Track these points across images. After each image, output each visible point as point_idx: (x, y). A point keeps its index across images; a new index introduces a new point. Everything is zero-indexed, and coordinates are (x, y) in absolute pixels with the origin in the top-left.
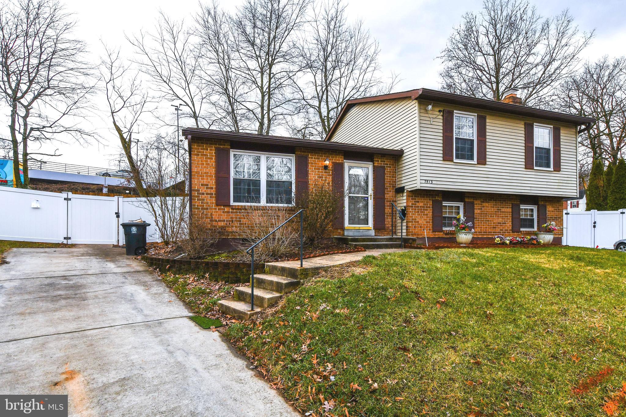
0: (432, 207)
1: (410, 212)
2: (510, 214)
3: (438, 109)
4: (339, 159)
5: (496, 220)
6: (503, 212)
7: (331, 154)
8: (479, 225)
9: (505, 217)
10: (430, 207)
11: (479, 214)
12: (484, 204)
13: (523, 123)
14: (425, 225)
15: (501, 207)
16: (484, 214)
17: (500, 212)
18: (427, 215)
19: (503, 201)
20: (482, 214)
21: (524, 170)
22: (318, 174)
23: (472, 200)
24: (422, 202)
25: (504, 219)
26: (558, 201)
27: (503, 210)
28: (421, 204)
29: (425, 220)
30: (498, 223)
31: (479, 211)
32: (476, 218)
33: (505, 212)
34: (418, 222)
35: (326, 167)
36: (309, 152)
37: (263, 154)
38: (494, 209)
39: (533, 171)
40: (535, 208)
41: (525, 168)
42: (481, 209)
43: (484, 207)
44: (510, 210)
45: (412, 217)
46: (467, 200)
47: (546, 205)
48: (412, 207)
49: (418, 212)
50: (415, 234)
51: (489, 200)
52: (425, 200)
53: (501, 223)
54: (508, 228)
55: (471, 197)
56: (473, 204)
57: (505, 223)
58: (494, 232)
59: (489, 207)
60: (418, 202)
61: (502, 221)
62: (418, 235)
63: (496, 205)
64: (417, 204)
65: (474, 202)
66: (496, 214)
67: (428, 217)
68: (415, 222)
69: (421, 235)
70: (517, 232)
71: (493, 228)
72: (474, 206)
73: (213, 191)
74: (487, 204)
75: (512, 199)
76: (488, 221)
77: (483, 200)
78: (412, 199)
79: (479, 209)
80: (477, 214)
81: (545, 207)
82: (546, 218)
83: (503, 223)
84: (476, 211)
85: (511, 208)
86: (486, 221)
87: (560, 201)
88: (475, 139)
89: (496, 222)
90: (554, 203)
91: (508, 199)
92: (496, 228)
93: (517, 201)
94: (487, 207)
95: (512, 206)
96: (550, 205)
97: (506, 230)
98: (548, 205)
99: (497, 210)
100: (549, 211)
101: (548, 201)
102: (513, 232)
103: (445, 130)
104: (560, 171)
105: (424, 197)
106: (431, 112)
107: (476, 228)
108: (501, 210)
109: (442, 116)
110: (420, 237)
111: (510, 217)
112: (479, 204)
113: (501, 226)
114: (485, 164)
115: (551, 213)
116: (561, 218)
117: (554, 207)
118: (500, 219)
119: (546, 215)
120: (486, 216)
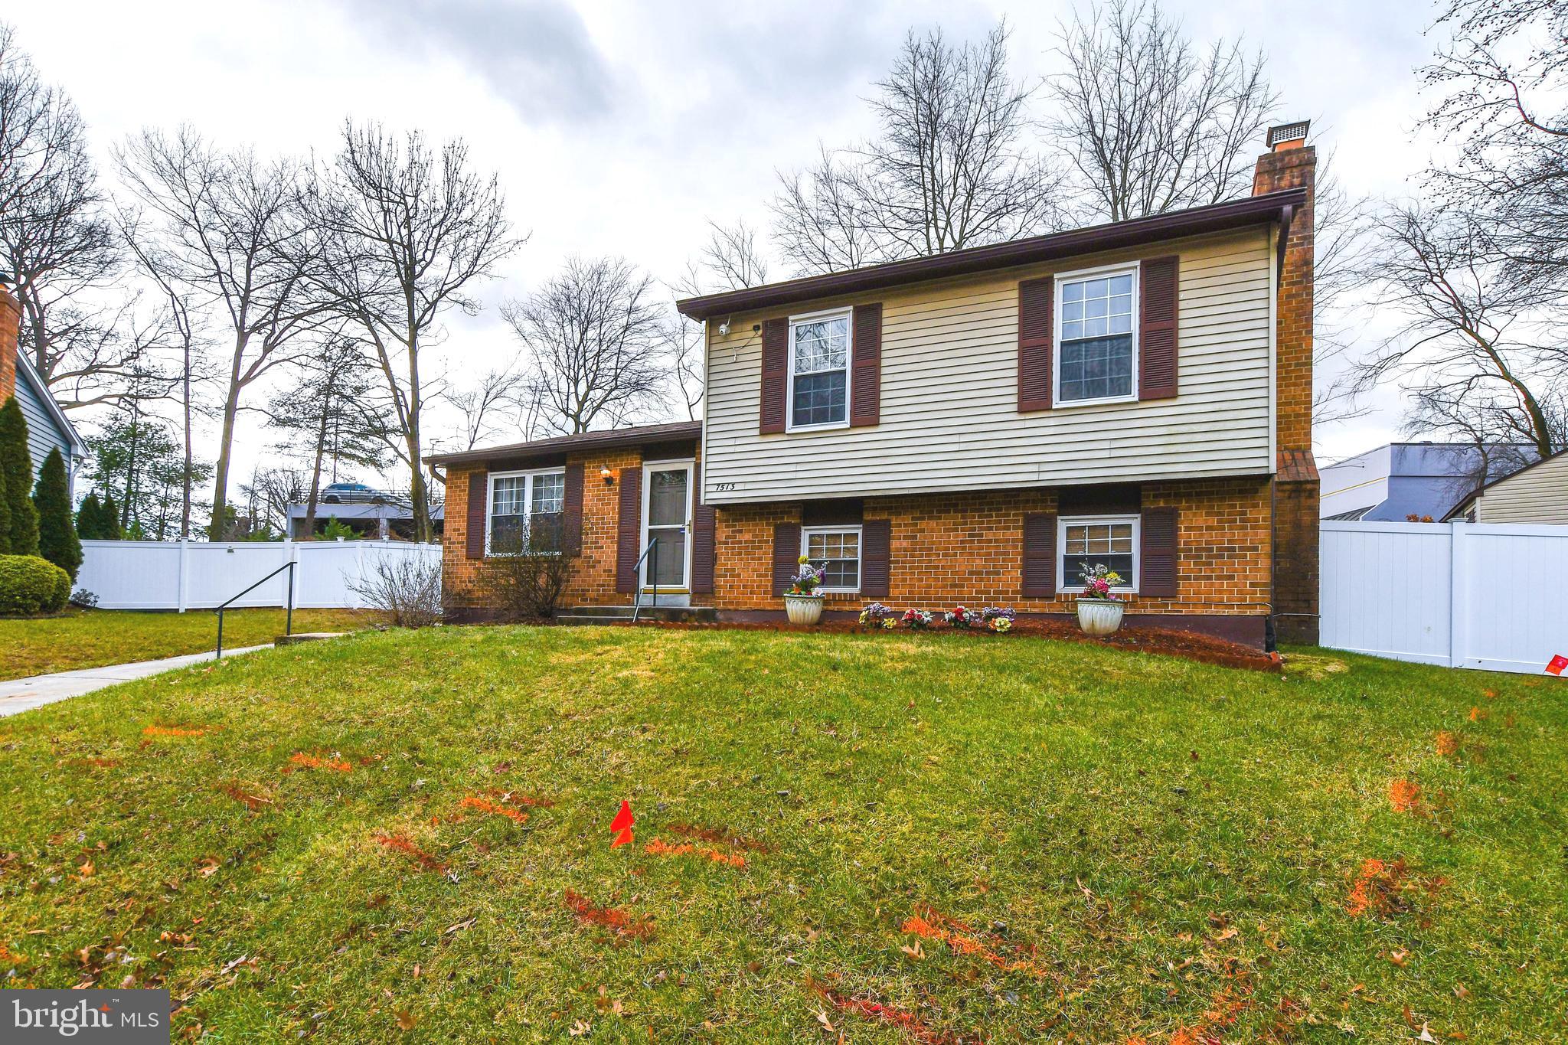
0: (775, 541)
1: (722, 554)
2: (1015, 547)
3: (750, 326)
4: (632, 462)
5: (963, 564)
6: (990, 541)
7: (618, 455)
8: (904, 580)
9: (996, 554)
10: (767, 542)
11: (905, 550)
12: (923, 524)
13: (1015, 284)
14: (754, 581)
15: (981, 529)
16: (921, 549)
17: (979, 542)
18: (760, 559)
19: (990, 510)
20: (914, 549)
21: (1016, 416)
22: (597, 495)
23: (885, 517)
24: (749, 531)
25: (994, 560)
27: (988, 535)
28: (748, 536)
29: (754, 570)
30: (971, 573)
31: (905, 544)
32: (898, 562)
33: (996, 541)
34: (739, 575)
35: (609, 481)
36: (586, 458)
37: (528, 473)
38: (957, 536)
39: (1052, 414)
40: (1135, 522)
41: (1019, 411)
42: (915, 537)
43: (922, 531)
44: (1019, 534)
45: (726, 565)
46: (868, 517)
47: (1176, 510)
48: (726, 543)
49: (740, 554)
50: (731, 603)
51: (939, 512)
52: (757, 525)
53: (981, 573)
54: (1009, 586)
55: (883, 509)
56: (887, 525)
57: (998, 573)
59: (937, 531)
60: (741, 531)
61: (984, 567)
62: (738, 604)
63: (965, 523)
64: (739, 536)
65: (889, 521)
66: (964, 548)
67: (762, 564)
68: (732, 576)
69: (745, 604)
70: (1040, 598)
71: (956, 586)
72: (891, 532)
73: (463, 538)
74: (933, 524)
75: (1026, 502)
76: (937, 567)
77: (921, 513)
78: (727, 526)
79: (905, 538)
80: (898, 550)
81: (1173, 516)
82: (1178, 550)
83: (987, 573)
84: (895, 544)
85: (1023, 527)
86: (927, 568)
87: (1256, 491)
88: (848, 368)
89: (963, 568)
90: (1223, 499)
91: (1010, 502)
92: (963, 586)
93: (1046, 507)
94: (932, 530)
95: (1024, 521)
96: (1198, 508)
97: (1000, 592)
98: (1190, 508)
99: (970, 535)
100: (1187, 529)
101: (1188, 496)
102: (1025, 597)
103: (766, 368)
104: (1175, 396)
105: (755, 520)
106: (735, 336)
107: (897, 586)
108: (981, 535)
109: (761, 336)
110: (744, 608)
111: (1016, 555)
112: (905, 525)
113: (981, 580)
114: (877, 424)
115: (1202, 535)
116: (1256, 549)
117: (1220, 514)
118: (979, 562)
119: (1178, 543)
120: (928, 555)
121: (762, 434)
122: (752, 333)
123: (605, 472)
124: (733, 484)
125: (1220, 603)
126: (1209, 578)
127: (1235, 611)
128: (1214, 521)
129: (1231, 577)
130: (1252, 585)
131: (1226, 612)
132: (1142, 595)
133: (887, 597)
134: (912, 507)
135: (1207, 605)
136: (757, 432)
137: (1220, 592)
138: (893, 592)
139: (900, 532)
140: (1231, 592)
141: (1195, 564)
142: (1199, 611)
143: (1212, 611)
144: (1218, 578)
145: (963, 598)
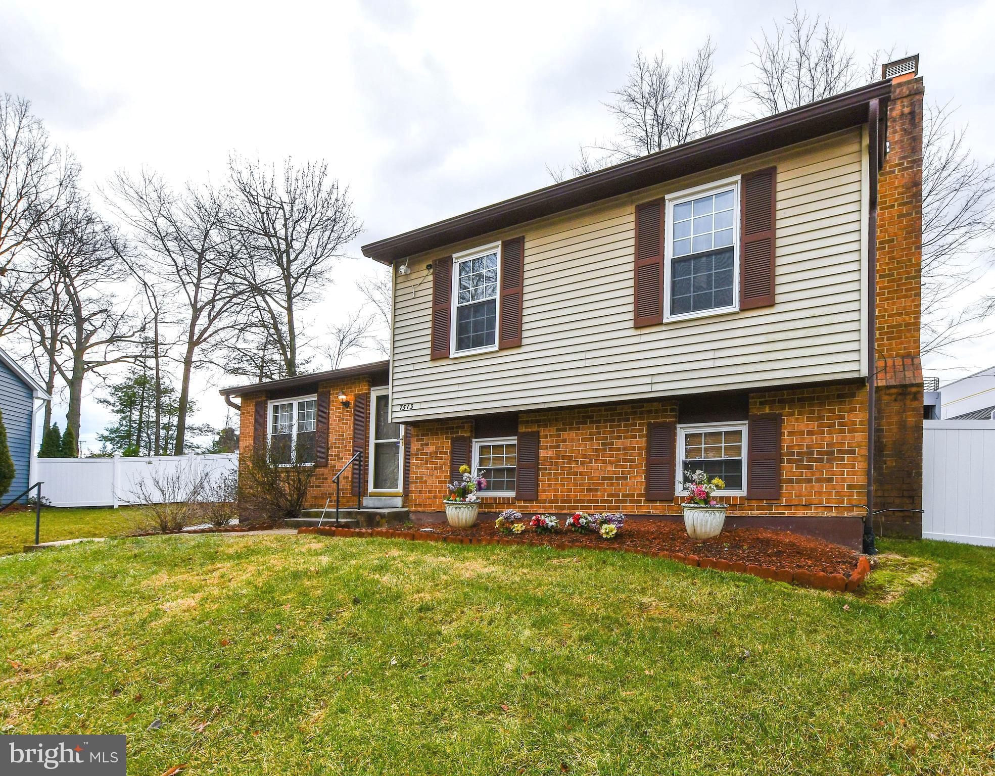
0: (452, 453)
2: (640, 454)
3: (425, 266)
4: (362, 389)
5: (597, 469)
6: (619, 449)
7: (354, 383)
8: (550, 485)
9: (625, 461)
10: (446, 453)
11: (551, 458)
12: (565, 435)
13: (631, 209)
15: (612, 438)
16: (563, 457)
17: (611, 450)
18: (441, 468)
19: (619, 421)
20: (558, 458)
21: (633, 332)
22: (338, 417)
23: (535, 429)
24: (433, 445)
25: (622, 466)
26: (839, 396)
27: (618, 443)
28: (432, 449)
29: (437, 477)
30: (604, 478)
31: (550, 453)
32: (545, 469)
33: (625, 449)
35: (346, 404)
36: (331, 387)
37: (295, 400)
38: (592, 445)
39: (663, 328)
40: (743, 427)
41: (636, 327)
42: (558, 447)
43: (564, 441)
44: (643, 442)
46: (522, 429)
47: (780, 416)
48: (417, 454)
49: (427, 464)
51: (578, 424)
52: (438, 439)
53: (611, 478)
54: (635, 490)
55: (533, 422)
56: (536, 436)
57: (626, 478)
58: (589, 502)
59: (576, 442)
60: (427, 445)
61: (615, 473)
62: (425, 506)
63: (599, 433)
64: (426, 449)
65: (538, 432)
66: (598, 456)
67: (442, 473)
68: (421, 482)
69: (430, 506)
70: (661, 501)
71: (589, 490)
72: (539, 442)
73: (251, 453)
74: (573, 434)
75: (650, 412)
76: (576, 474)
77: (564, 424)
79: (551, 447)
80: (545, 458)
81: (776, 421)
82: (781, 455)
83: (617, 478)
84: (543, 453)
85: (647, 436)
86: (568, 474)
87: (853, 395)
88: (498, 297)
89: (597, 474)
90: (822, 404)
91: (635, 413)
92: (596, 490)
93: (666, 417)
94: (572, 440)
95: (648, 430)
96: (800, 413)
97: (627, 496)
98: (792, 414)
99: (603, 444)
100: (791, 434)
101: (791, 402)
102: (648, 500)
103: (436, 302)
104: (772, 305)
105: (437, 434)
106: (413, 276)
107: (544, 491)
108: (612, 444)
109: (432, 274)
110: (428, 510)
111: (640, 460)
112: (551, 436)
113: (612, 484)
114: (520, 346)
115: (803, 439)
116: (853, 452)
117: (821, 418)
118: (610, 468)
119: (781, 448)
120: (569, 463)
121: (433, 359)
122: (426, 272)
123: (342, 397)
124: (412, 404)
125: (818, 506)
126: (809, 481)
127: (834, 513)
128: (814, 425)
129: (830, 480)
130: (849, 487)
131: (826, 514)
132: (749, 498)
133: (537, 500)
134: (557, 420)
135: (807, 507)
136: (429, 358)
137: (820, 494)
138: (542, 496)
139: (547, 442)
140: (830, 494)
141: (797, 468)
142: (800, 513)
143: (812, 513)
144: (818, 480)
145: (597, 502)
